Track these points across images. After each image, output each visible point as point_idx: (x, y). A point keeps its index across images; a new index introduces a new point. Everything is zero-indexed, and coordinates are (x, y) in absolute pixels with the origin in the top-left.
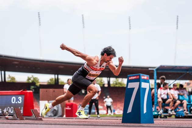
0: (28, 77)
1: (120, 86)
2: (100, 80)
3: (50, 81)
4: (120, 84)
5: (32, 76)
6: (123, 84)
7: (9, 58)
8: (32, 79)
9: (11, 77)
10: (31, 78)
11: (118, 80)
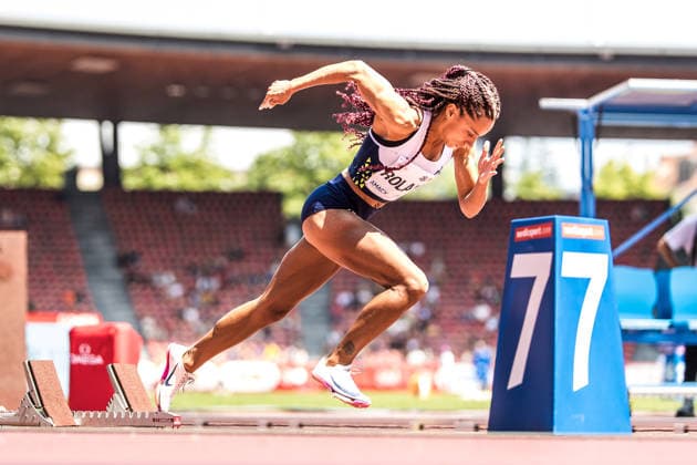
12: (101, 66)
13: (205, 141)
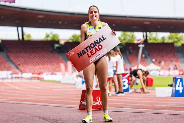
0: (47, 34)
1: (155, 42)
2: (131, 36)
3: (72, 38)
4: (154, 39)
5: (51, 33)
6: (158, 39)
7: (34, 12)
8: (51, 36)
9: (27, 35)
10: (50, 34)
11: (152, 35)
12: (148, 23)
13: (156, 35)
